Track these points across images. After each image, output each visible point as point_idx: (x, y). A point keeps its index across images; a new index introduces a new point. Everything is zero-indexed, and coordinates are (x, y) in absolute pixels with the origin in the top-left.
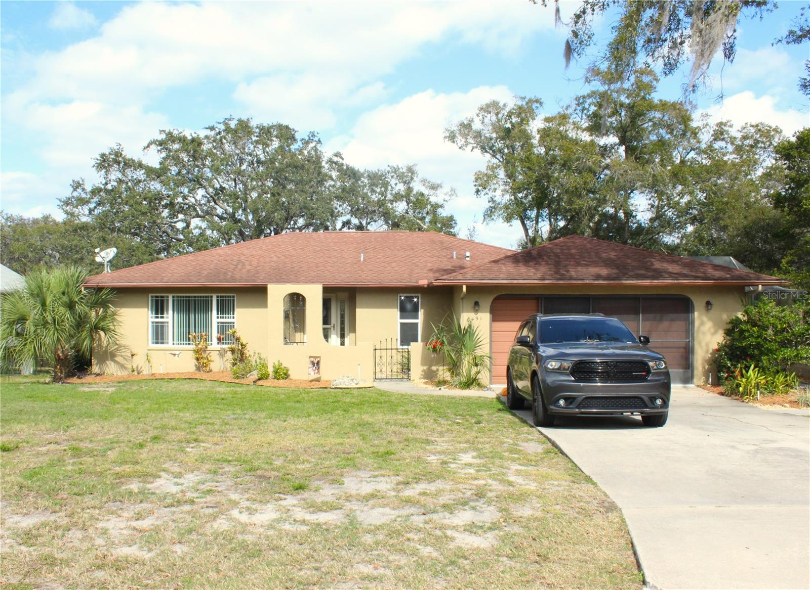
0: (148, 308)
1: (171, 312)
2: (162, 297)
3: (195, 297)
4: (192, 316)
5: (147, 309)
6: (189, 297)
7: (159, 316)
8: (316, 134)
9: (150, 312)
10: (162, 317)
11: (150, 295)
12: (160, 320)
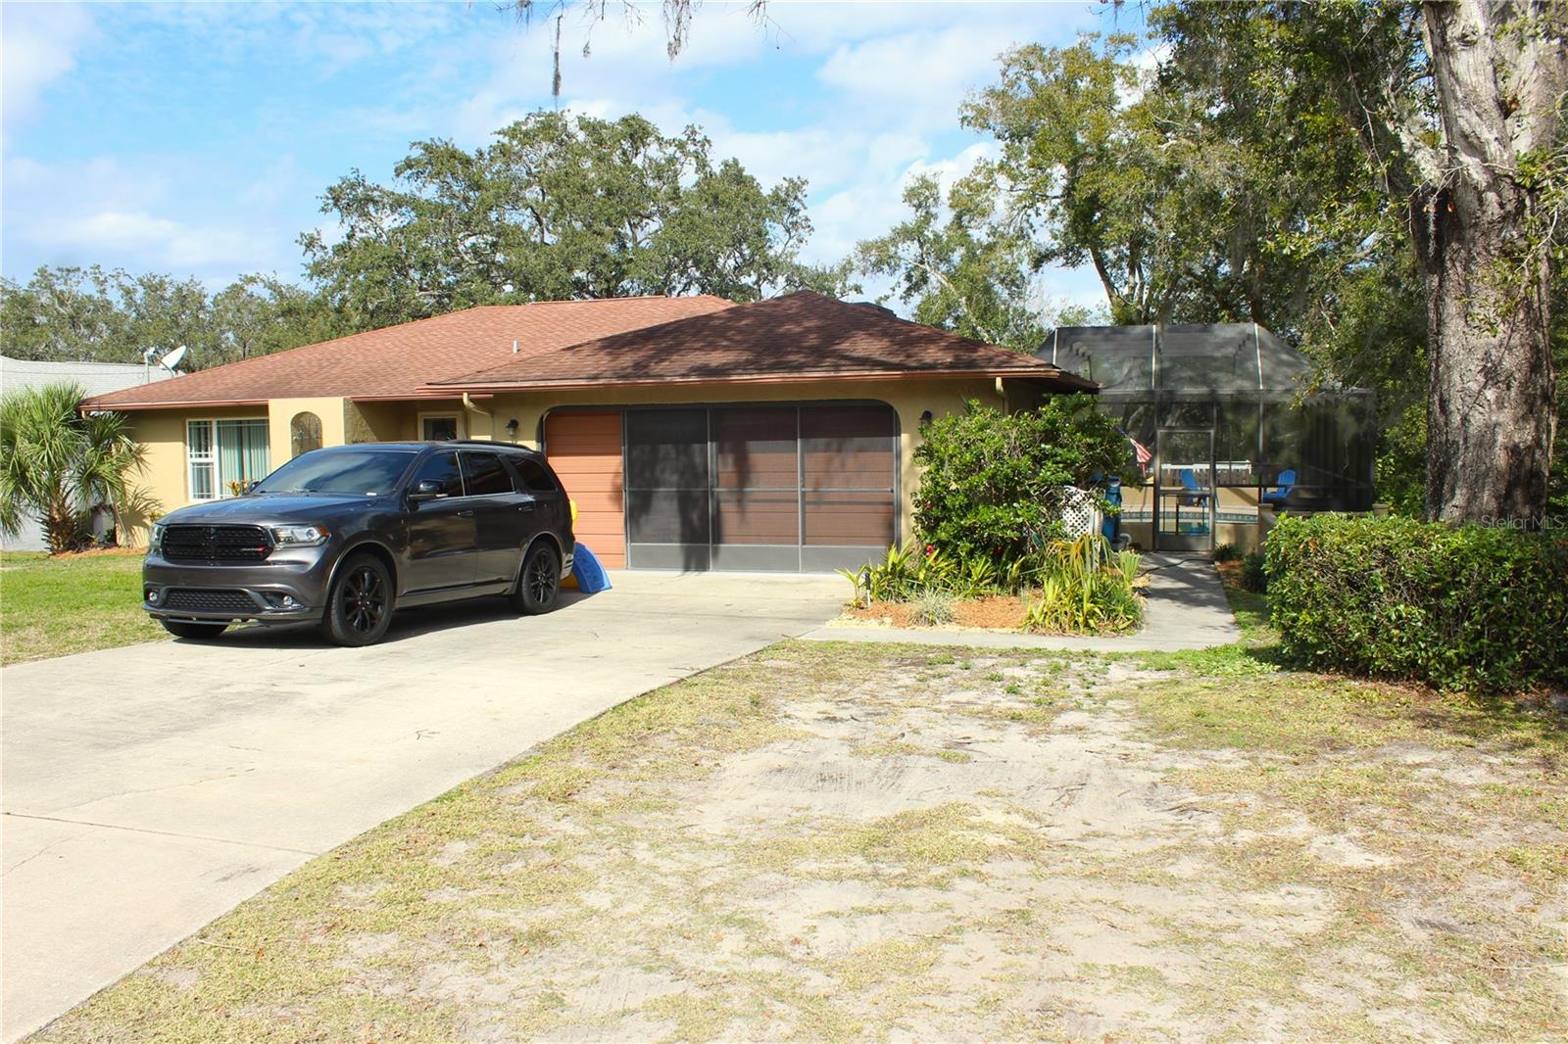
0: (185, 443)
1: (215, 447)
2: (205, 423)
3: (249, 422)
4: (246, 453)
5: (181, 444)
6: (240, 422)
7: (203, 453)
8: (697, 129)
9: (188, 447)
10: (207, 456)
11: (187, 421)
12: (203, 460)
